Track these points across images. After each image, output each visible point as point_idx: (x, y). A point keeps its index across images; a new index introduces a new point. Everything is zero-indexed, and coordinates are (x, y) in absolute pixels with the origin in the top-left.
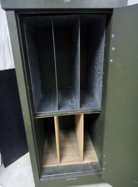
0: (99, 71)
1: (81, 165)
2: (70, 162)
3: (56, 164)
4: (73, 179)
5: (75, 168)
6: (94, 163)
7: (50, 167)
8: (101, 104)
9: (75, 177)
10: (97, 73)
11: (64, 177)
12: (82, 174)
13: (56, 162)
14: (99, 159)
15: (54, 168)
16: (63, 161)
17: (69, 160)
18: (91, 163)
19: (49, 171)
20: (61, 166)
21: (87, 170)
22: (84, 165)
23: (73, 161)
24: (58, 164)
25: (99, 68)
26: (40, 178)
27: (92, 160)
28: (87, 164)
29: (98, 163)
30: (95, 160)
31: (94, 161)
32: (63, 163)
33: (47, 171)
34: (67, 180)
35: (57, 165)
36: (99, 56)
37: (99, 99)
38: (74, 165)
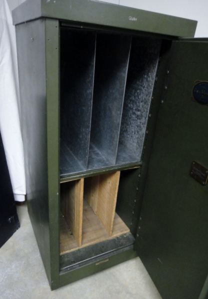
1: (110, 241)
2: (94, 240)
3: (76, 247)
4: (103, 262)
5: (103, 247)
6: (125, 234)
7: (67, 254)
9: (106, 259)
10: (134, 113)
11: (92, 261)
12: (115, 252)
13: (74, 245)
14: (130, 229)
15: (73, 253)
16: (85, 241)
17: (92, 238)
18: (122, 236)
19: (69, 259)
20: (83, 248)
21: (120, 246)
22: (114, 240)
23: (98, 238)
24: (79, 246)
25: (139, 106)
26: (60, 271)
27: (122, 232)
28: (117, 238)
29: (130, 233)
30: (126, 230)
31: (125, 232)
32: (85, 244)
33: (66, 259)
34: (97, 264)
38: (100, 243)
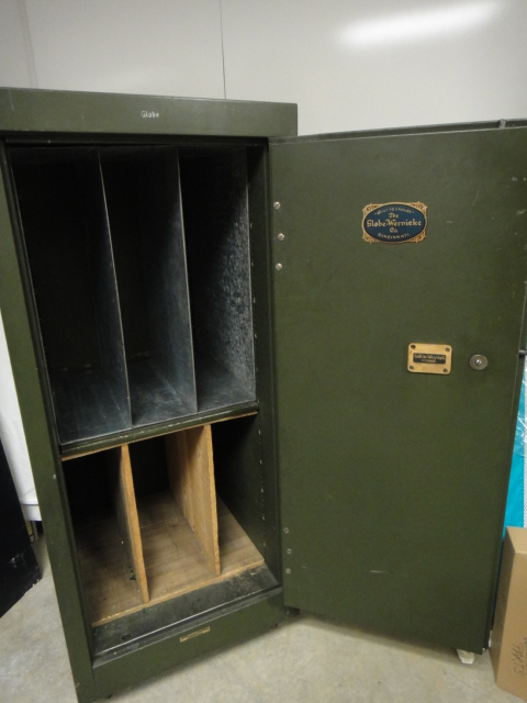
0: (237, 295)
1: (216, 586)
2: (181, 586)
3: (138, 605)
4: (196, 634)
5: (199, 600)
6: (253, 570)
7: (117, 621)
8: (254, 389)
9: (203, 627)
10: (233, 303)
11: (170, 634)
12: (224, 610)
13: (135, 599)
14: (265, 558)
15: (131, 618)
16: (158, 590)
17: (176, 583)
18: (246, 574)
19: (118, 631)
20: (154, 606)
21: (239, 595)
22: (226, 584)
23: (190, 582)
24: (143, 602)
25: (237, 287)
26: (93, 659)
27: (245, 564)
28: (235, 579)
29: (265, 567)
30: (255, 561)
31: (252, 565)
32: (158, 596)
33: (111, 633)
34: (182, 640)
35: (140, 608)
36: (234, 253)
37: (248, 375)
38: (193, 594)
